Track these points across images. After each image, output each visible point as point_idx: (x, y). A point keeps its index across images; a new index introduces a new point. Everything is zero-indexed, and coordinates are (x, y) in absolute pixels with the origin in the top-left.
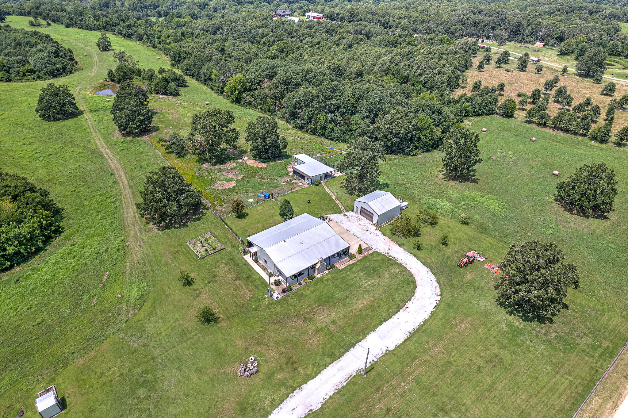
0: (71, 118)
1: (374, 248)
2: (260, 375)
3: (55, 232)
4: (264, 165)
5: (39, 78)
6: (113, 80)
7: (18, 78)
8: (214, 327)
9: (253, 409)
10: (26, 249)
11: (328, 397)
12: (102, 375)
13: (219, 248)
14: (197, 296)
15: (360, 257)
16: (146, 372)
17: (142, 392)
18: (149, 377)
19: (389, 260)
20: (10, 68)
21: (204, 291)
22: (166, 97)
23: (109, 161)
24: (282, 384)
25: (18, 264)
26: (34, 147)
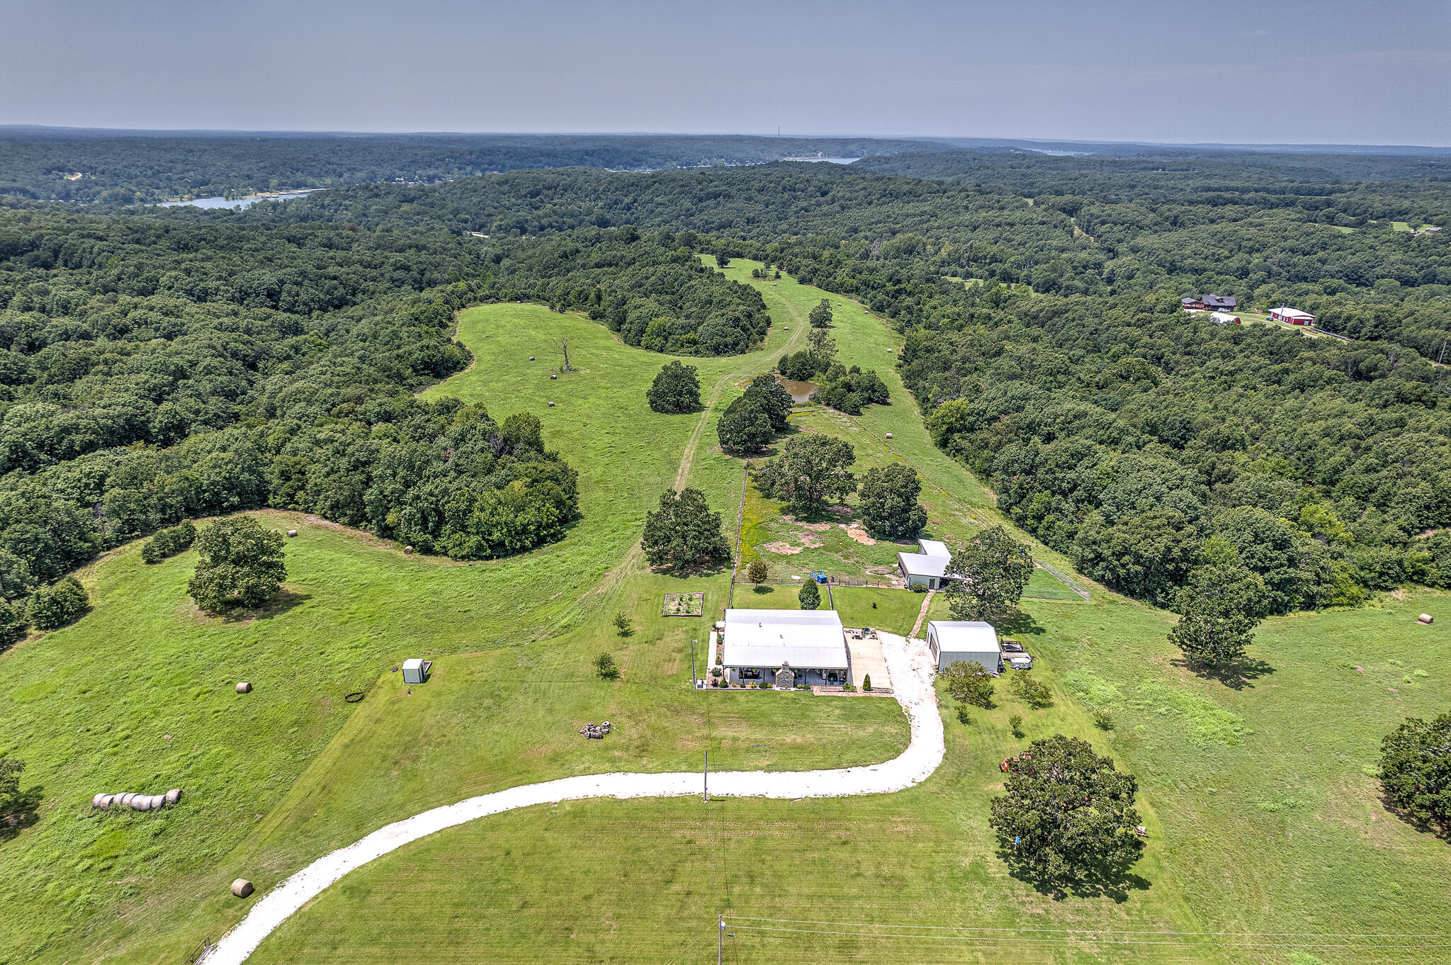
0: (685, 413)
1: (896, 695)
2: (600, 742)
3: (553, 536)
4: (872, 542)
5: (697, 352)
6: (783, 373)
7: (673, 349)
8: (607, 683)
9: (562, 765)
10: (512, 542)
11: (643, 795)
12: (472, 673)
13: (695, 613)
14: (621, 649)
15: (860, 693)
16: (506, 689)
17: (488, 702)
18: (504, 694)
19: (901, 715)
20: (670, 334)
21: (632, 647)
22: (837, 412)
23: (679, 478)
24: (613, 761)
25: (498, 557)
26: (614, 438)
